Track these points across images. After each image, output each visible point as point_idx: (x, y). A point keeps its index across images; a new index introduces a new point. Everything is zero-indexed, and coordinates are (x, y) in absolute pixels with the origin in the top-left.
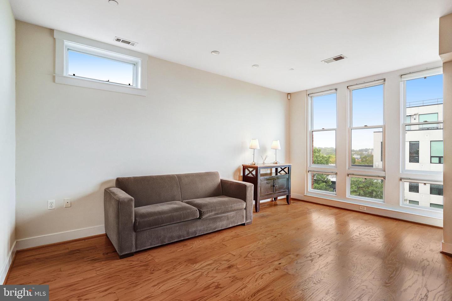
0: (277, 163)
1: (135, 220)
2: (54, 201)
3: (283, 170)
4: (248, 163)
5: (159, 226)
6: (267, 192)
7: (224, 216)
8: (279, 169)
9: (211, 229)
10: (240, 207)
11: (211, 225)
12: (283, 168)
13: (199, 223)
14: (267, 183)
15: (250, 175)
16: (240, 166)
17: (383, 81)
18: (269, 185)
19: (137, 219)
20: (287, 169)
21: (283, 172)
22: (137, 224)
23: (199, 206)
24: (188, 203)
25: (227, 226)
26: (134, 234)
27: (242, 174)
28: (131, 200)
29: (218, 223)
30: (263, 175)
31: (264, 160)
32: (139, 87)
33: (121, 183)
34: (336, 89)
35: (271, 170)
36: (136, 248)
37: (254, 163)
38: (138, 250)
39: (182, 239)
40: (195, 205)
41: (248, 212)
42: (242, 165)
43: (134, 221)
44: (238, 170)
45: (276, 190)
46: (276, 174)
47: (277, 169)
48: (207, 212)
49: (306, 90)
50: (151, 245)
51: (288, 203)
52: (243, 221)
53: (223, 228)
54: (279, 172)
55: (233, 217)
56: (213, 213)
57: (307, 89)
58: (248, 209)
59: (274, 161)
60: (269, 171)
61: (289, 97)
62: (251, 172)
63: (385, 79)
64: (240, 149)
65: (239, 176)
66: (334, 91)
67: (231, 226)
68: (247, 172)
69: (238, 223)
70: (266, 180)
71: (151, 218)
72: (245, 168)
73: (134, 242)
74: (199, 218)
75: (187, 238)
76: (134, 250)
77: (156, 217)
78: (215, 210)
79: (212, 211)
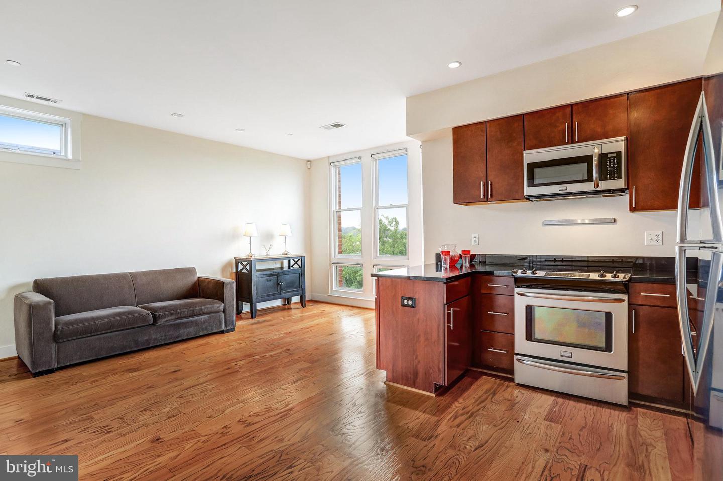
0: (286, 254)
1: (56, 328)
3: (296, 263)
4: (243, 255)
5: (93, 334)
6: (267, 292)
7: (191, 322)
8: (292, 262)
9: (171, 338)
10: (215, 309)
11: (171, 332)
12: (296, 260)
13: (152, 330)
14: (267, 281)
15: (244, 271)
16: (232, 259)
17: (404, 151)
18: (271, 283)
19: (59, 327)
20: (300, 262)
21: (296, 266)
22: (59, 332)
23: (153, 311)
24: (141, 308)
25: (196, 334)
26: (54, 346)
27: (235, 271)
28: (50, 303)
29: (182, 331)
30: (257, 271)
31: (268, 249)
32: (70, 157)
33: (40, 286)
34: (360, 158)
35: (282, 264)
36: (58, 362)
37: (251, 255)
38: (61, 365)
39: (128, 350)
40: (148, 309)
41: (228, 316)
42: (235, 258)
43: (53, 329)
44: (229, 264)
45: (281, 290)
46: (289, 268)
47: (289, 261)
48: (164, 317)
49: (329, 157)
50: (80, 358)
51: (303, 306)
52: (221, 327)
53: (190, 337)
54: (292, 266)
55: (204, 322)
56: (173, 317)
57: (329, 155)
58: (227, 312)
59: (283, 251)
60: (278, 266)
61: (309, 166)
62: (244, 267)
63: (407, 149)
64: (234, 236)
65: (231, 274)
66: (358, 160)
67: (201, 333)
68: (241, 267)
69: (212, 329)
70: (265, 276)
71: (80, 325)
72: (238, 262)
73: (54, 356)
74: (154, 324)
75: (135, 349)
76: (54, 365)
77: (88, 324)
78: (177, 314)
79: (171, 315)
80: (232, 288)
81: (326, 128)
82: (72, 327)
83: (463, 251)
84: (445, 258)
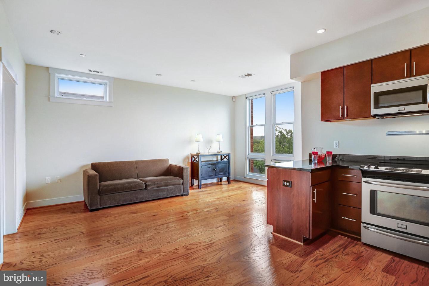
0: (220, 152)
1: (99, 188)
2: (50, 178)
3: (225, 157)
4: (195, 153)
5: (116, 192)
6: (208, 174)
7: (165, 189)
8: (223, 157)
9: (154, 197)
10: (178, 183)
11: (154, 194)
12: (225, 156)
13: (145, 191)
14: (208, 167)
15: (195, 161)
16: (188, 155)
17: (292, 88)
18: (210, 169)
19: (101, 187)
20: (227, 157)
21: (225, 159)
22: (101, 190)
23: (145, 182)
24: (140, 180)
25: (167, 196)
26: (99, 197)
27: (190, 161)
28: (97, 175)
29: (160, 193)
30: (202, 161)
31: (209, 149)
32: (108, 101)
33: (94, 166)
34: (264, 94)
35: (217, 158)
36: (100, 205)
37: (199, 152)
38: (102, 207)
39: (133, 202)
40: (143, 181)
41: (185, 187)
42: (190, 154)
43: (98, 188)
44: (187, 157)
45: (216, 173)
46: (221, 161)
47: (221, 156)
48: (151, 185)
49: (245, 94)
50: (110, 204)
51: (229, 183)
52: (181, 193)
53: (164, 197)
54: (223, 159)
55: (172, 189)
56: (155, 186)
58: (185, 184)
59: (218, 150)
60: (215, 159)
61: (234, 100)
62: (195, 159)
63: (293, 87)
64: (190, 141)
65: (188, 163)
66: (263, 95)
67: (170, 196)
68: (193, 159)
69: (176, 194)
70: (207, 165)
71: (110, 187)
72: (192, 156)
73: (98, 202)
74: (145, 189)
75: (136, 202)
76: (99, 207)
77: (114, 187)
78: (157, 184)
79: (154, 184)
80: (187, 171)
81: (242, 77)
82: (107, 188)
83: (327, 152)
84: (315, 156)
